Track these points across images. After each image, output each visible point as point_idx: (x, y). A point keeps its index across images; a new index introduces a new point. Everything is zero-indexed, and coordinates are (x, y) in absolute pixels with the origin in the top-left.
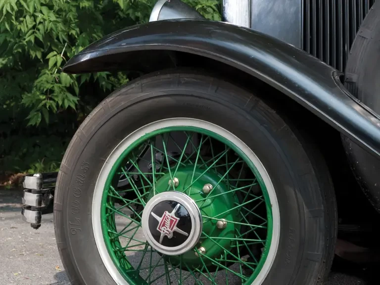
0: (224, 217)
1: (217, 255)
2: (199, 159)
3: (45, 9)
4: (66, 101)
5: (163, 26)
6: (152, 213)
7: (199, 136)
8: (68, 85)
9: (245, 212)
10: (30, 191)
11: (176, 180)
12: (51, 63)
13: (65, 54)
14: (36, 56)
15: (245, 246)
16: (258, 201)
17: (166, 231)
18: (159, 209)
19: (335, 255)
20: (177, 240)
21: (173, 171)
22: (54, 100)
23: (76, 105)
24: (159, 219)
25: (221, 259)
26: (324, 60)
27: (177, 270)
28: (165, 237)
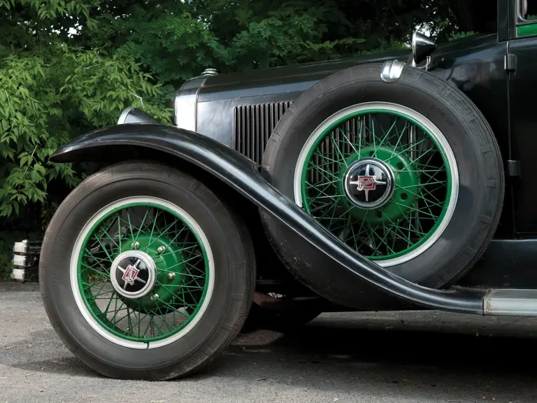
0: (173, 270)
1: (168, 300)
2: (155, 228)
3: (19, 115)
4: (35, 196)
5: (127, 128)
6: (119, 267)
7: (155, 209)
8: (37, 182)
9: (189, 267)
10: (19, 254)
11: (137, 243)
12: (22, 163)
13: (35, 155)
14: (8, 156)
15: (188, 293)
16: (199, 258)
17: (129, 280)
18: (124, 264)
19: (253, 302)
20: (137, 286)
21: (135, 237)
22: (25, 195)
23: (44, 199)
24: (124, 271)
25: (170, 303)
26: (251, 158)
27: (136, 312)
28: (128, 284)
